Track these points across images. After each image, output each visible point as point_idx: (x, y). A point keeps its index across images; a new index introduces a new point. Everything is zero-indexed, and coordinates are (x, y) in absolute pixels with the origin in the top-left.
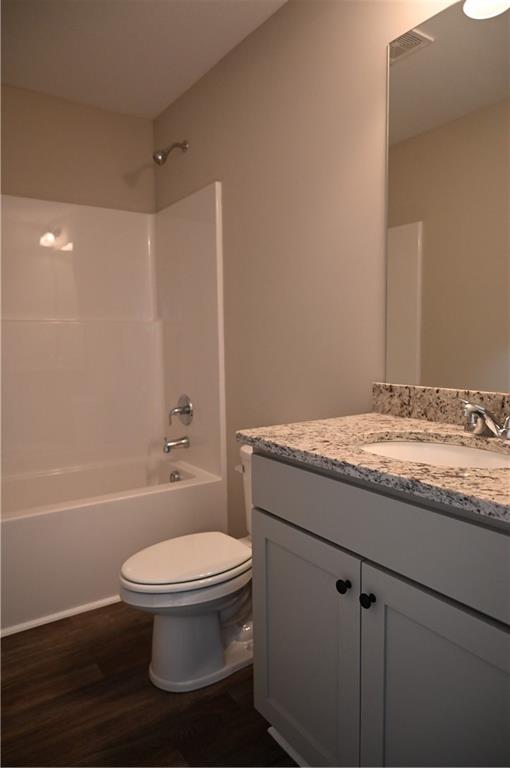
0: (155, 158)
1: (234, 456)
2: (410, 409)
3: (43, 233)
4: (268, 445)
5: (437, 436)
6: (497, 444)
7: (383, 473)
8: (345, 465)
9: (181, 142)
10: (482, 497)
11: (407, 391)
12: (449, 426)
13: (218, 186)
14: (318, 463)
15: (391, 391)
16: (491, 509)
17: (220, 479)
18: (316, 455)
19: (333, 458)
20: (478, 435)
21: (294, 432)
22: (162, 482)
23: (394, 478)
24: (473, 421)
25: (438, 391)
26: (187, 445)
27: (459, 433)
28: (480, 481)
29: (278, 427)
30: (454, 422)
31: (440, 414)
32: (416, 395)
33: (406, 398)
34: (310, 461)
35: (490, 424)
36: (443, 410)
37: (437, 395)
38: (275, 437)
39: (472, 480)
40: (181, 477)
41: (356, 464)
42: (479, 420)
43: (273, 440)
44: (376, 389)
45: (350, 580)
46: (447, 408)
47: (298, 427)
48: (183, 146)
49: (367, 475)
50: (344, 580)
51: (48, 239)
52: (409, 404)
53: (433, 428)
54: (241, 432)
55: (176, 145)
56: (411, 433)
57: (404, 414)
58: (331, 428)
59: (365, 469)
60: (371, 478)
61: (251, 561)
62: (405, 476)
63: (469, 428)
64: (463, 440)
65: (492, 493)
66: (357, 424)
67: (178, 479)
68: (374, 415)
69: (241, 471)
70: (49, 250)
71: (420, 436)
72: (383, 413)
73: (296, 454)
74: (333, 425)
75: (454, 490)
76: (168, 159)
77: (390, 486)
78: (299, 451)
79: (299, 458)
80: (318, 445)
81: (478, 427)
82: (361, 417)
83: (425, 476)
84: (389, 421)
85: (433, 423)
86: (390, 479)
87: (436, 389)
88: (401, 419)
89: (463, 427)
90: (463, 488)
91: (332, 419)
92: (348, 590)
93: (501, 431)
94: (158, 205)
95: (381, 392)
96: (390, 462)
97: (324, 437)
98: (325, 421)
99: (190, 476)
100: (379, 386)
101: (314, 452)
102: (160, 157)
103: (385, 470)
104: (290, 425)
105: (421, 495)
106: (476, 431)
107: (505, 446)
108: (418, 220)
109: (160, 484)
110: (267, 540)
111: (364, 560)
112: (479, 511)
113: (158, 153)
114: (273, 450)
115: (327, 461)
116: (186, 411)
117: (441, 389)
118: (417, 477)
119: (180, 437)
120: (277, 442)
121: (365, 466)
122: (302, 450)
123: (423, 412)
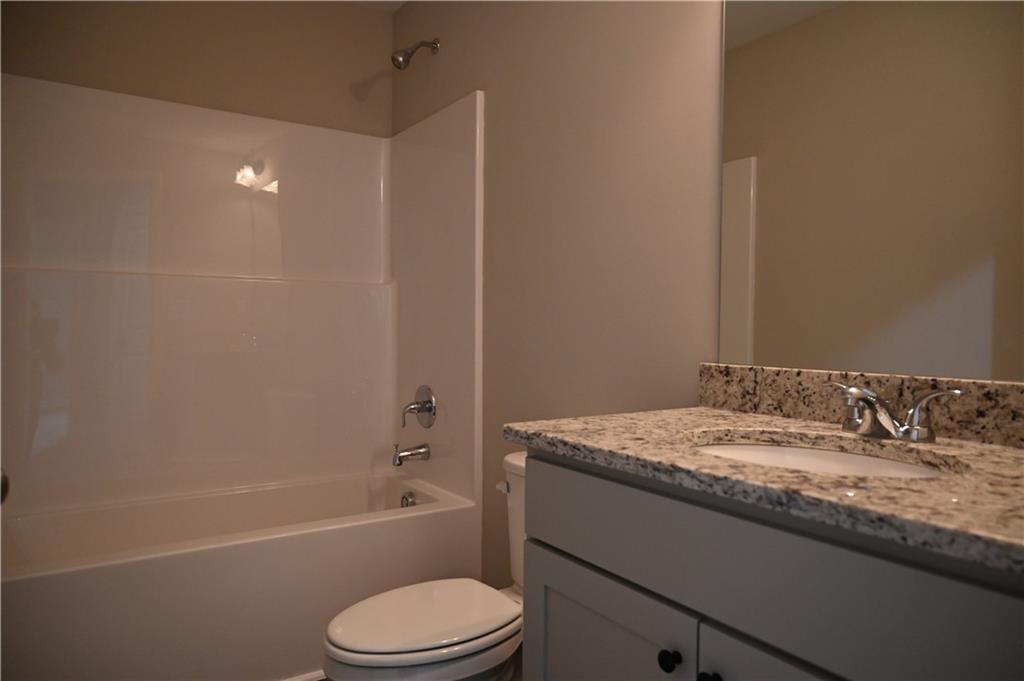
0: (394, 60)
1: (494, 470)
2: (756, 400)
3: (240, 167)
4: (552, 443)
5: (802, 437)
6: (898, 448)
7: (738, 482)
8: (674, 469)
9: (430, 39)
10: (910, 516)
11: (752, 374)
12: (817, 424)
13: (480, 95)
14: (630, 469)
15: (727, 374)
16: (928, 536)
17: (471, 504)
18: (628, 457)
19: (655, 459)
20: (865, 435)
21: (590, 426)
22: (389, 506)
23: (755, 489)
24: (856, 415)
25: (799, 374)
26: (427, 456)
27: (835, 433)
28: (896, 494)
29: (564, 421)
30: (824, 419)
31: (802, 407)
32: (766, 379)
33: (749, 385)
34: (618, 465)
35: (884, 419)
36: (806, 400)
37: (799, 379)
38: (562, 432)
39: (884, 492)
40: (417, 501)
41: (692, 468)
42: (867, 412)
43: (560, 436)
44: (705, 372)
45: (681, 652)
46: (812, 399)
47: (594, 422)
48: (432, 46)
49: (711, 486)
50: (670, 650)
51: (246, 176)
52: (754, 394)
53: (794, 426)
54: (511, 425)
55: (423, 44)
56: (763, 432)
57: (747, 407)
58: (642, 423)
59: (708, 475)
60: (718, 489)
61: (520, 620)
62: (774, 486)
63: (850, 425)
64: (843, 444)
65: (924, 511)
66: (680, 419)
67: (413, 504)
68: (702, 409)
69: (504, 491)
70: (247, 192)
71: (775, 437)
72: (714, 406)
73: (595, 455)
74: (646, 421)
75: (859, 506)
76: (412, 60)
77: (750, 501)
78: (600, 450)
79: (601, 461)
80: (630, 444)
81: (865, 423)
82: (683, 411)
83: (806, 486)
84: (724, 418)
85: (792, 420)
86: (750, 490)
87: (796, 370)
88: (743, 415)
89: (841, 426)
90: (873, 503)
91: (641, 413)
92: (678, 667)
93: (902, 429)
94: (396, 125)
95: (712, 376)
96: (744, 466)
97: (634, 433)
98: (634, 415)
99: (430, 500)
100: (710, 367)
101: (625, 452)
102: (401, 59)
103: (741, 477)
104: (582, 419)
105: (802, 514)
106: (862, 430)
107: (911, 450)
108: (750, 156)
109: (386, 509)
110: (546, 587)
111: (703, 618)
112: (904, 539)
113: (398, 53)
114: (561, 450)
115: (645, 464)
116: (426, 408)
117: (805, 370)
118: (795, 487)
119: (418, 444)
120: (567, 439)
121: (706, 471)
122: (606, 448)
123: (775, 404)
